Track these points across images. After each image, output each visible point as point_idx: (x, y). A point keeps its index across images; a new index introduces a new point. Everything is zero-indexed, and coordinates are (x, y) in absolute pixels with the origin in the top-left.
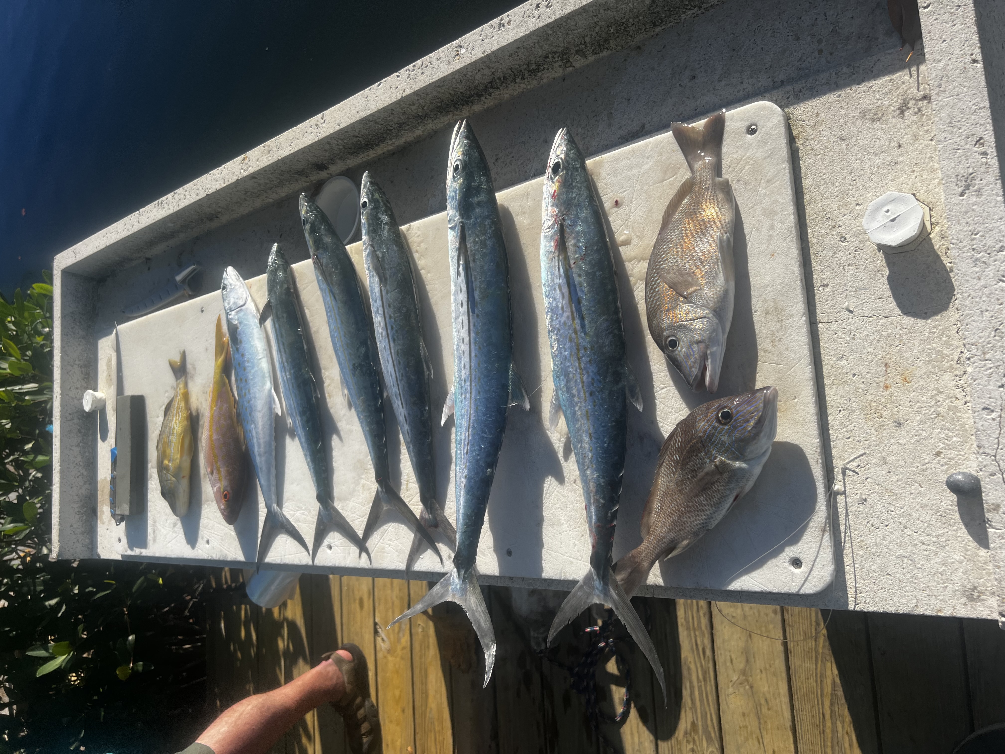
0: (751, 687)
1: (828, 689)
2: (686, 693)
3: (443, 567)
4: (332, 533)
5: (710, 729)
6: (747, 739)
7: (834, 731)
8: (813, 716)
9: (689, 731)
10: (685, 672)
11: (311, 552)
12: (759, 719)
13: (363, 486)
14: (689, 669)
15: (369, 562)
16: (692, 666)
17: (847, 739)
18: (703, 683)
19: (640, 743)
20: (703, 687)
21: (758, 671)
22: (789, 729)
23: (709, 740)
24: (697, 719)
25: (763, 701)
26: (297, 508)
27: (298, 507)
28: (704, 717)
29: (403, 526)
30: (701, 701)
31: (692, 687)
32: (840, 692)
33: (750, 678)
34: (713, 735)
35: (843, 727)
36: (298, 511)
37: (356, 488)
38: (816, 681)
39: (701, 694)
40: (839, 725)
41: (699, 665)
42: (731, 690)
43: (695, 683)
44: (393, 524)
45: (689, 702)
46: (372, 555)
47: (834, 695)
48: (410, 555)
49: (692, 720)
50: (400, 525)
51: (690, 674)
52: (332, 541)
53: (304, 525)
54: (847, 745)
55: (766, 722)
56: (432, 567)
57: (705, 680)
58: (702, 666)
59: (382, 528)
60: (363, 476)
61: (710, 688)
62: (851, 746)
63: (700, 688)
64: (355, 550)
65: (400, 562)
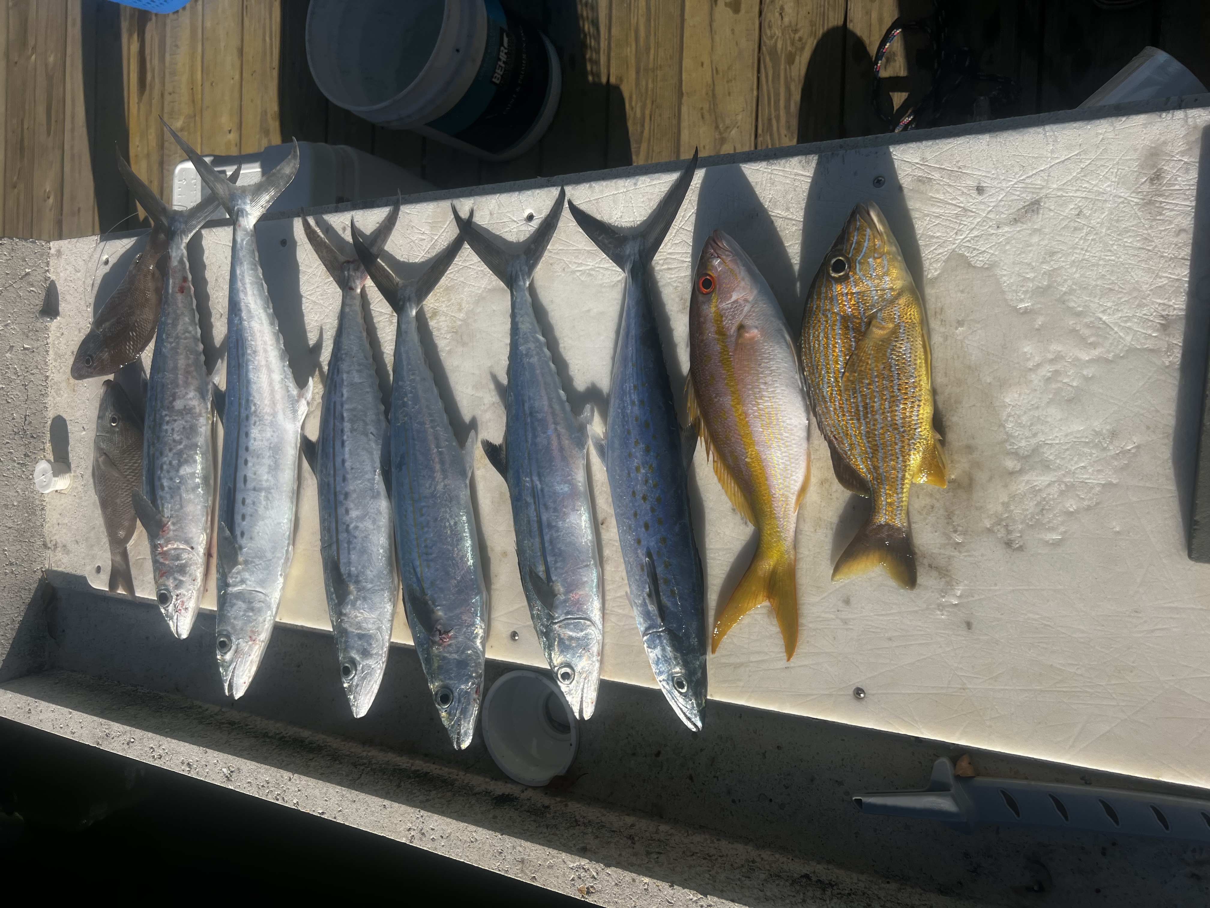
0: (717, 127)
1: (644, 146)
2: (797, 96)
3: (352, 217)
4: (521, 240)
5: (769, 64)
6: (729, 68)
7: (643, 108)
8: (660, 115)
9: (798, 53)
10: (794, 123)
11: (566, 205)
12: (714, 95)
13: (460, 310)
14: (788, 128)
15: (458, 208)
16: (783, 131)
17: (634, 104)
18: (773, 116)
19: (868, 13)
20: (773, 111)
21: (707, 147)
22: (685, 94)
23: (773, 52)
24: (786, 70)
25: (707, 116)
26: (593, 272)
27: (591, 275)
28: (776, 76)
29: (402, 260)
30: (777, 95)
31: (787, 107)
32: (633, 146)
33: (717, 137)
34: (768, 59)
35: (635, 113)
36: (592, 269)
37: (472, 307)
38: (653, 151)
39: (777, 101)
40: (639, 114)
41: (776, 136)
42: (740, 117)
43: (782, 113)
44: (417, 261)
45: (793, 87)
46: (453, 216)
47: (639, 142)
48: (394, 224)
49: (792, 67)
50: (406, 260)
51: (788, 122)
52: (523, 228)
53: (580, 247)
54: (634, 97)
55: (707, 94)
56: (366, 214)
57: (770, 120)
58: (771, 135)
59: (434, 254)
60: (460, 323)
61: (764, 112)
62: (631, 97)
63: (777, 108)
64: (482, 219)
65: (408, 214)
